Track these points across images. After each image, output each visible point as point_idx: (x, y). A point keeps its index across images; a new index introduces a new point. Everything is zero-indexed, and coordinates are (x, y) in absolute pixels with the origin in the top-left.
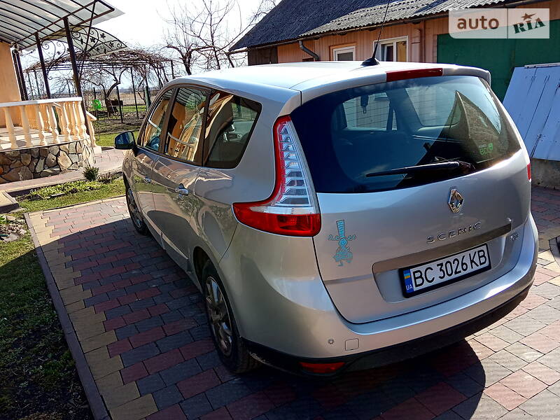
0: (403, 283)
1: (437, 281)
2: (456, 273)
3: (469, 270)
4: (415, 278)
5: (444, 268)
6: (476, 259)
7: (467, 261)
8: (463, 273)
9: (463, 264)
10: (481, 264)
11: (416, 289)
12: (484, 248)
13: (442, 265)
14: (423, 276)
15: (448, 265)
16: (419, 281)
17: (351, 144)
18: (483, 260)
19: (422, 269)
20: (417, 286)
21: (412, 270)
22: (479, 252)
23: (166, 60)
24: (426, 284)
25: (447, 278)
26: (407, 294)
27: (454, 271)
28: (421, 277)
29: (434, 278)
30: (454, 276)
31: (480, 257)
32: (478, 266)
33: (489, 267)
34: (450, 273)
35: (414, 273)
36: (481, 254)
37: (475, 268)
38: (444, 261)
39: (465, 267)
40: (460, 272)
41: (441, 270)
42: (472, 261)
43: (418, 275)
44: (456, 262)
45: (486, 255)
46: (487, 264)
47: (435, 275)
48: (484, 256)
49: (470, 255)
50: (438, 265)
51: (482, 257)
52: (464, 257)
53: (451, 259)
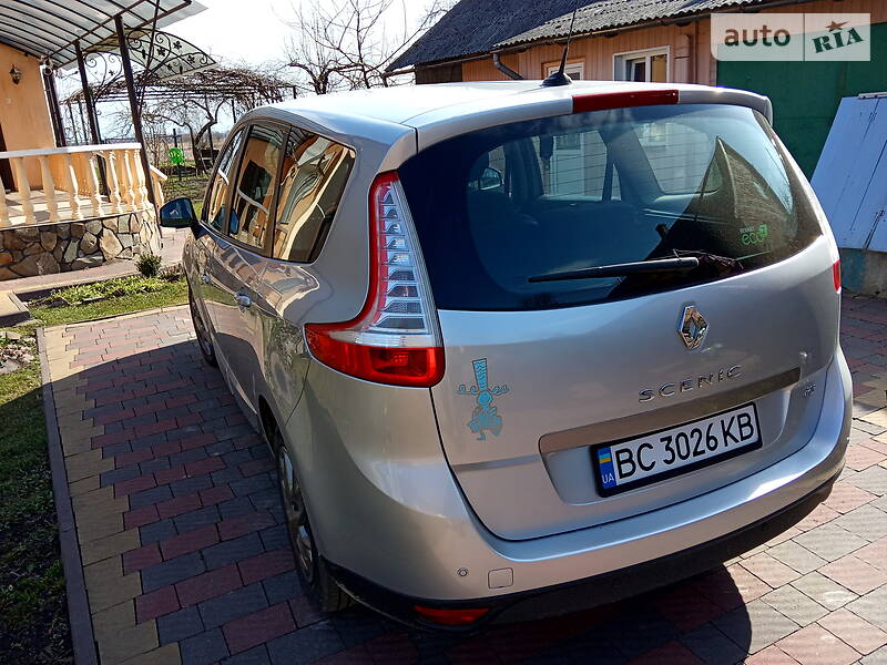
0: (598, 470)
1: (660, 468)
2: (696, 453)
3: (721, 449)
4: (620, 463)
5: (673, 445)
6: (735, 430)
7: (717, 432)
8: (709, 454)
9: (709, 438)
10: (743, 439)
11: (620, 481)
12: (750, 410)
13: (669, 439)
14: (635, 459)
15: (682, 439)
16: (627, 468)
17: (535, 223)
18: (746, 431)
19: (633, 446)
20: (622, 476)
21: (614, 449)
22: (739, 417)
23: (286, 86)
24: (640, 474)
25: (679, 463)
26: (605, 491)
27: (692, 451)
28: (630, 460)
29: (654, 463)
30: (692, 459)
31: (741, 426)
32: (737, 441)
33: (758, 445)
34: (684, 453)
35: (618, 453)
36: (744, 420)
37: (732, 446)
38: (673, 433)
39: (712, 443)
40: (703, 452)
41: (668, 448)
42: (726, 434)
43: (624, 456)
44: (696, 435)
45: (753, 422)
46: (754, 438)
47: (656, 457)
48: (749, 424)
49: (722, 422)
50: (662, 440)
51: (745, 425)
52: (711, 426)
53: (687, 430)
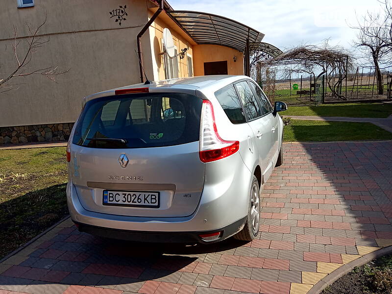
0: (104, 197)
1: (121, 202)
2: (133, 202)
3: (142, 203)
4: (110, 197)
5: (126, 197)
6: (149, 199)
7: (142, 197)
8: (137, 204)
9: (138, 199)
10: (151, 203)
12: (157, 194)
13: (125, 194)
14: (114, 197)
15: (129, 196)
18: (154, 201)
19: (115, 193)
20: (109, 201)
21: (109, 192)
22: (152, 195)
24: (114, 202)
25: (127, 203)
27: (132, 200)
28: (112, 197)
29: (119, 200)
30: (131, 203)
31: (152, 199)
32: (149, 203)
33: (158, 207)
34: (129, 200)
35: (110, 194)
36: (154, 197)
37: (147, 204)
38: (127, 193)
39: (139, 201)
40: (136, 202)
41: (124, 197)
42: (145, 199)
43: (111, 195)
44: (134, 196)
45: (157, 199)
46: (156, 204)
47: (120, 198)
48: (155, 199)
49: (145, 195)
50: (123, 194)
51: (153, 199)
52: (140, 195)
53: (132, 193)
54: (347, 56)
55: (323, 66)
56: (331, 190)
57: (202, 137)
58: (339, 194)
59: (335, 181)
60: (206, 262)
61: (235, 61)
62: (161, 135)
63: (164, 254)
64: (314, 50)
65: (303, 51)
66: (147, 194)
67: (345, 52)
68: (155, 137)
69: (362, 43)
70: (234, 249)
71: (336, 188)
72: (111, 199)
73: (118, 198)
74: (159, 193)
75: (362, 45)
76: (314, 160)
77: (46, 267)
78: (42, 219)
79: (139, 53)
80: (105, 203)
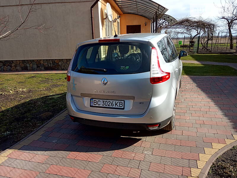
1: (101, 106)
2: (108, 106)
3: (114, 107)
4: (94, 102)
5: (104, 103)
6: (118, 104)
7: (114, 103)
8: (111, 107)
9: (112, 104)
11: (93, 105)
13: (104, 101)
14: (97, 103)
15: (106, 102)
18: (121, 105)
19: (97, 100)
20: (94, 105)
22: (120, 102)
24: (97, 105)
25: (104, 106)
27: (108, 105)
28: (96, 102)
30: (107, 106)
31: (120, 104)
33: (123, 109)
34: (106, 105)
35: (94, 100)
36: (121, 103)
37: (117, 107)
39: (112, 105)
42: (116, 104)
45: (123, 104)
46: (123, 107)
47: (101, 103)
48: (122, 104)
49: (116, 102)
50: (103, 101)
52: (113, 102)
53: (108, 101)
54: (214, 25)
55: (197, 31)
56: (212, 104)
57: (152, 70)
58: (217, 106)
59: (213, 99)
60: (147, 141)
61: (146, 25)
62: (127, 67)
63: (121, 136)
64: (194, 20)
65: (187, 20)
66: (117, 101)
67: (213, 23)
68: (124, 68)
69: (222, 17)
70: (162, 135)
71: (215, 102)
72: (95, 103)
73: (99, 103)
74: (124, 101)
75: (222, 18)
76: (199, 86)
77: (54, 142)
78: (43, 115)
79: (92, 18)
80: (91, 106)
